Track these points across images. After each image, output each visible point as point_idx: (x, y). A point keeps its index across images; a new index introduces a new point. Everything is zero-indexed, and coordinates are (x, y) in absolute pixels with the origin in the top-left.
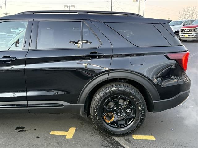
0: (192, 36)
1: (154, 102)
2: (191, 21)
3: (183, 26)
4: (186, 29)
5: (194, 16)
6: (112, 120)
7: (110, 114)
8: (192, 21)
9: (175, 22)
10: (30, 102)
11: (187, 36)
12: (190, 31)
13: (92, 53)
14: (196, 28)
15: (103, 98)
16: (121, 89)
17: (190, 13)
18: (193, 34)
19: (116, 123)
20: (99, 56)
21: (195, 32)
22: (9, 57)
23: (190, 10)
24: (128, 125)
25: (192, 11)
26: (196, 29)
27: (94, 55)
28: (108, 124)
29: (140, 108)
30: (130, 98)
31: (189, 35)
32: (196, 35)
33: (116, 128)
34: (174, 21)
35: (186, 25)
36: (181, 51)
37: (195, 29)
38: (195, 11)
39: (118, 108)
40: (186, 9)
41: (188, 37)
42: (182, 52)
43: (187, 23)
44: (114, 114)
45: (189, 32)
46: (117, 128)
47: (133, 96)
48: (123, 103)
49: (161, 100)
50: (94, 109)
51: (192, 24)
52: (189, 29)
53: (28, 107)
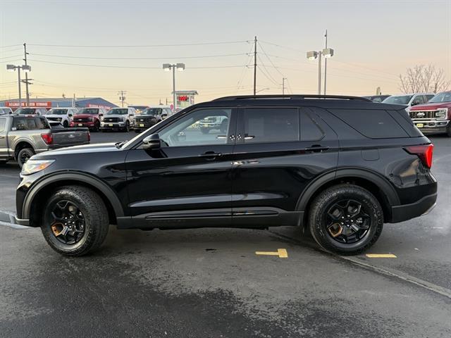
0: (432, 125)
1: (393, 207)
2: (427, 96)
3: (412, 105)
4: (418, 113)
5: (432, 84)
6: (340, 232)
7: (335, 226)
8: (430, 97)
9: (396, 97)
10: (234, 209)
11: (421, 126)
12: (427, 115)
13: (313, 146)
14: (438, 109)
15: (329, 203)
16: (351, 191)
17: (424, 77)
18: (433, 120)
19: (345, 237)
20: (323, 150)
21: (437, 117)
22: (213, 153)
23: (423, 71)
24: (360, 240)
25: (427, 74)
26: (438, 111)
27: (316, 148)
28: (334, 238)
29: (375, 215)
30: (363, 203)
31: (425, 124)
32: (439, 123)
33: (344, 243)
34: (393, 96)
35: (418, 103)
36: (422, 143)
37: (435, 112)
38: (434, 74)
39: (346, 217)
40: (414, 71)
41: (424, 128)
42: (424, 144)
43: (419, 99)
44: (342, 225)
45: (424, 117)
46: (346, 243)
47: (367, 200)
48: (352, 211)
49: (402, 204)
50: (317, 218)
51: (430, 101)
52: (424, 112)
53: (232, 215)
